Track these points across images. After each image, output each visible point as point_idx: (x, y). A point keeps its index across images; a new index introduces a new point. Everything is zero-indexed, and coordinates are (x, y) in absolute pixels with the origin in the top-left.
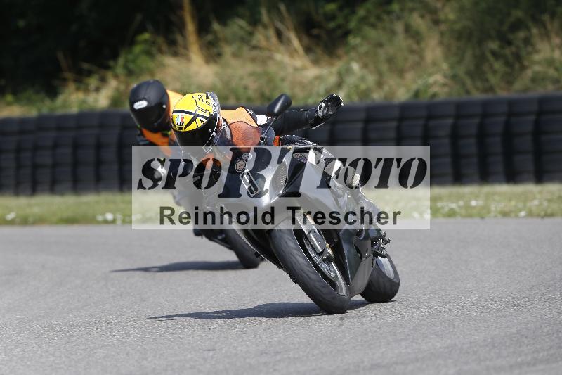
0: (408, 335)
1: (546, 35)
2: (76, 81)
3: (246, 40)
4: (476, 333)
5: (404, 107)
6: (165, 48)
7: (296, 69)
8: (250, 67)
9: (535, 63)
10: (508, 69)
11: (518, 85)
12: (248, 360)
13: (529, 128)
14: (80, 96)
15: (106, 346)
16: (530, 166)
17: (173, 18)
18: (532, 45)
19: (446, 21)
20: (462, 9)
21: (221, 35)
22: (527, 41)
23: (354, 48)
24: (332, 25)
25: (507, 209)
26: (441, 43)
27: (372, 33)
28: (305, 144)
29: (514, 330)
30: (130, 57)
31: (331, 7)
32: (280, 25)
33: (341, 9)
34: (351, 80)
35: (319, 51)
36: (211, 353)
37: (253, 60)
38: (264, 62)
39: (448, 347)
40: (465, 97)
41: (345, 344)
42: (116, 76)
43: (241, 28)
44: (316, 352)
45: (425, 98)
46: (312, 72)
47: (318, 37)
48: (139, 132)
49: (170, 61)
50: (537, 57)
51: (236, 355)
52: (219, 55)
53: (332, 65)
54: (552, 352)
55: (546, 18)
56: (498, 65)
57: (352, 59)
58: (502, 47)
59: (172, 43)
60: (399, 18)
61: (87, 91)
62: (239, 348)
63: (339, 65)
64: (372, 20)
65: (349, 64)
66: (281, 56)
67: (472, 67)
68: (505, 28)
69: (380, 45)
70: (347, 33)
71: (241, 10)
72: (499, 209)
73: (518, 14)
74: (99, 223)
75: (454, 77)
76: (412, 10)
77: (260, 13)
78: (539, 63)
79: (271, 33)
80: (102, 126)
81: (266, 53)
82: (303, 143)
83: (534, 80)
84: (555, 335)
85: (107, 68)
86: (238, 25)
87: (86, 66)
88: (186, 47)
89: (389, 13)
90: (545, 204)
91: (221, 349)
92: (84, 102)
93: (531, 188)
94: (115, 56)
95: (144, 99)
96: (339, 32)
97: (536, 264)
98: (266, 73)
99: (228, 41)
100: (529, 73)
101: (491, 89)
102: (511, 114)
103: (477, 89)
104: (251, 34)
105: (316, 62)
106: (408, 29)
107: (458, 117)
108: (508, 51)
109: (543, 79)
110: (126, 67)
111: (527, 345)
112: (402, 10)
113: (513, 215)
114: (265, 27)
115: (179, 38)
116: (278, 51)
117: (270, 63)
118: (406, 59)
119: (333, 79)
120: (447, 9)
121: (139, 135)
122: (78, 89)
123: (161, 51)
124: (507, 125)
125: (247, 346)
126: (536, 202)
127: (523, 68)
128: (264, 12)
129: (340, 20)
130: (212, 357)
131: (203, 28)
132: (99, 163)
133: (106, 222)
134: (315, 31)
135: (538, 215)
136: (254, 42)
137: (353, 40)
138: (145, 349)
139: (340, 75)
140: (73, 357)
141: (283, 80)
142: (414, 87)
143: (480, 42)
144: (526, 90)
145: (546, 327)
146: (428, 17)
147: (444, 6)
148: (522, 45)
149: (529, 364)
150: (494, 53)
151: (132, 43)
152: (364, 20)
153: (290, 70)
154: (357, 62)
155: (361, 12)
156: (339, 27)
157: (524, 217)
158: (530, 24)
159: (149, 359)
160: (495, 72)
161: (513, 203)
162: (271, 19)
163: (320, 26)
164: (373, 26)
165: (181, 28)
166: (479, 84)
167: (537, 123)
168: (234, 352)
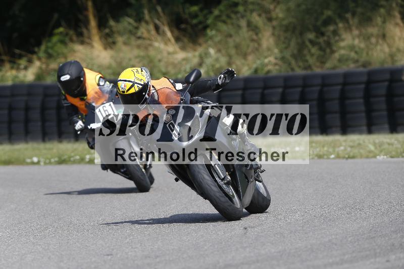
0: (251, 243)
1: (349, 28)
2: (10, 62)
3: (133, 32)
4: (300, 242)
5: (247, 80)
6: (75, 38)
7: (169, 53)
8: (136, 52)
9: (340, 48)
10: (322, 53)
11: (328, 65)
12: (136, 262)
13: (336, 95)
14: (14, 72)
15: (33, 252)
16: (338, 122)
17: (81, 17)
18: (339, 36)
19: (277, 18)
20: (288, 10)
21: (114, 29)
22: (335, 33)
23: (211, 38)
24: (195, 21)
25: (321, 153)
26: (273, 34)
27: (223, 27)
28: (208, 103)
29: (327, 240)
30: (50, 45)
31: (195, 9)
32: (157, 22)
33: (201, 10)
34: (208, 61)
35: (186, 40)
36: (109, 257)
37: (139, 47)
38: (146, 48)
39: (280, 252)
40: (291, 73)
41: (206, 250)
42: (39, 59)
43: (130, 23)
44: (185, 256)
45: (261, 74)
46: (181, 55)
47: (184, 30)
48: (64, 97)
49: (78, 48)
50: (342, 44)
51: (127, 258)
52: (114, 43)
53: (195, 50)
54: (354, 255)
55: (348, 15)
56: (314, 50)
57: (210, 46)
58: (317, 37)
59: (80, 35)
60: (243, 17)
61: (18, 69)
62: (130, 254)
63: (200, 50)
64: (224, 18)
65: (207, 49)
66: (158, 44)
67: (295, 52)
68: (319, 23)
69: (230, 36)
70: (206, 27)
71: (129, 11)
72: (315, 153)
73: (328, 13)
74: (28, 164)
75: (283, 59)
76: (252, 11)
77: (143, 13)
78: (344, 48)
79: (151, 27)
80: (29, 94)
81: (148, 42)
82: (206, 103)
83: (340, 60)
84: (357, 243)
85: (33, 53)
86: (127, 22)
87: (17, 51)
88: (90, 38)
89: (236, 13)
90: (349, 149)
91: (117, 254)
92: (16, 77)
93: (338, 138)
94: (39, 44)
95: (68, 74)
96: (200, 27)
97: (343, 192)
98: (148, 56)
99: (120, 34)
100: (337, 55)
101: (309, 67)
102: (323, 85)
103: (299, 67)
104: (137, 28)
105: (183, 48)
106: (249, 24)
107: (285, 87)
108: (321, 40)
109: (347, 60)
110: (46, 52)
111: (337, 250)
112: (245, 11)
113: (325, 157)
114: (147, 23)
115: (85, 31)
116: (156, 41)
117: (150, 49)
118: (248, 46)
119: (196, 61)
120: (278, 10)
121: (64, 100)
122: (12, 68)
123: (71, 40)
124: (321, 93)
125: (135, 251)
126: (342, 148)
127: (333, 52)
128: (146, 12)
129: (201, 18)
130: (110, 260)
131: (102, 24)
132: (27, 121)
133: (33, 163)
134: (183, 26)
135: (344, 158)
136: (139, 34)
137: (210, 32)
138: (61, 254)
139: (201, 57)
140: (10, 260)
141: (160, 61)
142: (255, 66)
143: (301, 34)
144: (334, 68)
145: (350, 237)
146: (264, 15)
147: (275, 7)
148: (332, 36)
149: (337, 264)
150: (311, 42)
151: (51, 35)
152: (218, 18)
153: (165, 54)
154: (213, 48)
155: (216, 12)
156: (200, 23)
157: (333, 158)
158: (338, 21)
159: (65, 262)
160: (312, 55)
161: (326, 149)
162: (151, 17)
163: (186, 22)
164: (224, 22)
165: (86, 23)
166: (301, 64)
167: (343, 92)
168: (126, 256)
